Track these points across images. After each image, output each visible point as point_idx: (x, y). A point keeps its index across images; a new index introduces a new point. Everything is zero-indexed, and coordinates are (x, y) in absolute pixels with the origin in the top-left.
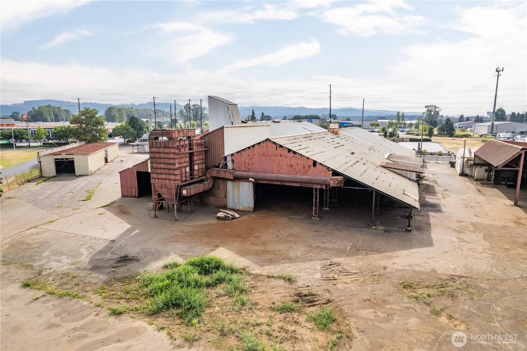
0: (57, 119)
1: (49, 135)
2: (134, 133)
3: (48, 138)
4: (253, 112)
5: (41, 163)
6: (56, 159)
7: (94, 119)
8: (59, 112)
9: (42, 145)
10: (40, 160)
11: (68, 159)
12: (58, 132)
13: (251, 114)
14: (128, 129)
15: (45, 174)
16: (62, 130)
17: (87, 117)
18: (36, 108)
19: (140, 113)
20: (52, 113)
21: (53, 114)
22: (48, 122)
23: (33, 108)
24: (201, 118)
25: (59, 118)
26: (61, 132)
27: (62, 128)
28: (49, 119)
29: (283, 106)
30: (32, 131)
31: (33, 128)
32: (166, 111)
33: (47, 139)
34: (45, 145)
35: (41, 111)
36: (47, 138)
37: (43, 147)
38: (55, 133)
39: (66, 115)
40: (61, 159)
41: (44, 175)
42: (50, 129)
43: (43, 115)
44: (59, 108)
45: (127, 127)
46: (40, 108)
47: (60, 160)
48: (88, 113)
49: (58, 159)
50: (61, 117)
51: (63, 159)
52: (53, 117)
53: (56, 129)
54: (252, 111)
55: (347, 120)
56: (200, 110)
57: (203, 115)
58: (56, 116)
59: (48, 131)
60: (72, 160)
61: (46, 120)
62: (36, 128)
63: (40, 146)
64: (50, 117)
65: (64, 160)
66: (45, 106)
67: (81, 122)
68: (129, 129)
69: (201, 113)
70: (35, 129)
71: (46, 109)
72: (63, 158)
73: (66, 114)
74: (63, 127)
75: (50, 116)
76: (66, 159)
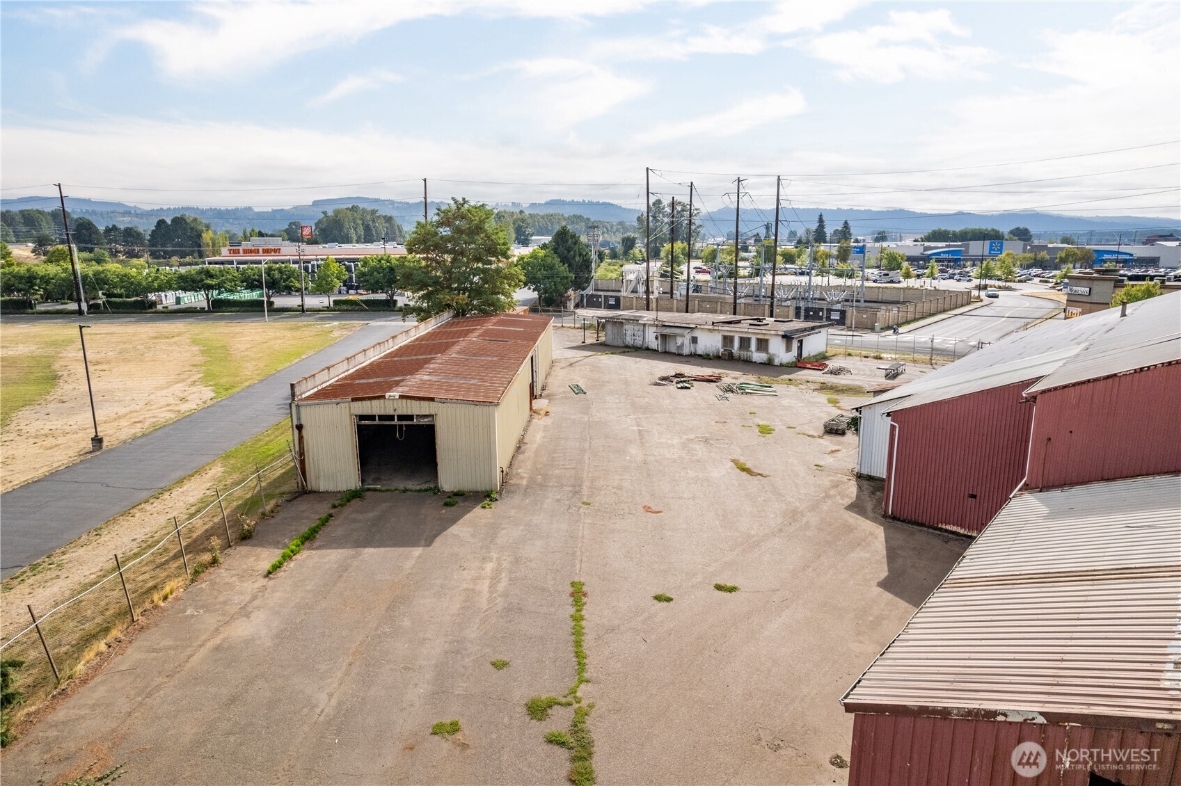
0: (369, 239)
1: (351, 278)
2: (567, 278)
3: (349, 285)
4: (821, 220)
5: (304, 433)
6: (362, 417)
7: (480, 238)
8: (373, 221)
9: (332, 305)
10: (299, 419)
11: (410, 417)
12: (371, 273)
13: (814, 226)
14: (551, 267)
15: (318, 478)
16: (381, 267)
17: (459, 231)
18: (330, 213)
19: (539, 222)
20: (360, 222)
21: (362, 224)
22: (351, 243)
23: (325, 213)
24: (690, 235)
25: (372, 234)
26: (379, 273)
27: (380, 261)
28: (354, 237)
29: (855, 208)
30: (313, 266)
31: (317, 260)
32: (592, 220)
33: (345, 288)
34: (338, 307)
35: (340, 220)
36: (344, 286)
37: (335, 311)
38: (363, 274)
39: (387, 228)
40: (382, 417)
41: (312, 484)
42: (354, 261)
43: (343, 227)
44: (374, 212)
45: (549, 260)
46: (337, 212)
47: (377, 422)
48: (463, 217)
49: (372, 417)
50: (376, 232)
51: (391, 418)
52: (361, 232)
53: (365, 263)
54: (817, 219)
55: (1062, 243)
56: (687, 214)
57: (693, 227)
58: (367, 228)
59: (349, 269)
60: (425, 421)
61: (346, 240)
62: (322, 260)
63: (328, 309)
64: (356, 232)
65: (396, 422)
66: (346, 209)
67: (439, 247)
68: (554, 265)
69: (690, 223)
70: (319, 262)
71: (349, 214)
72: (392, 413)
73: (387, 225)
74: (382, 259)
75: (355, 230)
76: (401, 417)
